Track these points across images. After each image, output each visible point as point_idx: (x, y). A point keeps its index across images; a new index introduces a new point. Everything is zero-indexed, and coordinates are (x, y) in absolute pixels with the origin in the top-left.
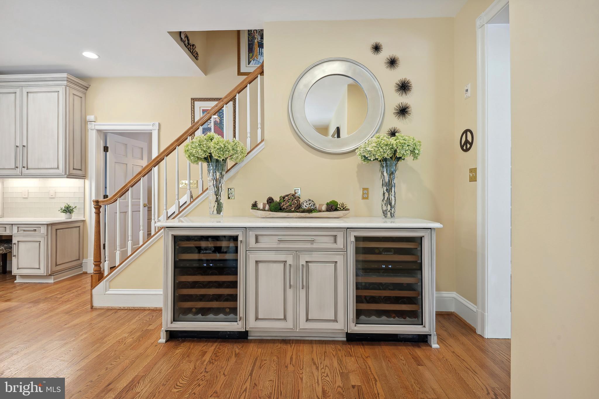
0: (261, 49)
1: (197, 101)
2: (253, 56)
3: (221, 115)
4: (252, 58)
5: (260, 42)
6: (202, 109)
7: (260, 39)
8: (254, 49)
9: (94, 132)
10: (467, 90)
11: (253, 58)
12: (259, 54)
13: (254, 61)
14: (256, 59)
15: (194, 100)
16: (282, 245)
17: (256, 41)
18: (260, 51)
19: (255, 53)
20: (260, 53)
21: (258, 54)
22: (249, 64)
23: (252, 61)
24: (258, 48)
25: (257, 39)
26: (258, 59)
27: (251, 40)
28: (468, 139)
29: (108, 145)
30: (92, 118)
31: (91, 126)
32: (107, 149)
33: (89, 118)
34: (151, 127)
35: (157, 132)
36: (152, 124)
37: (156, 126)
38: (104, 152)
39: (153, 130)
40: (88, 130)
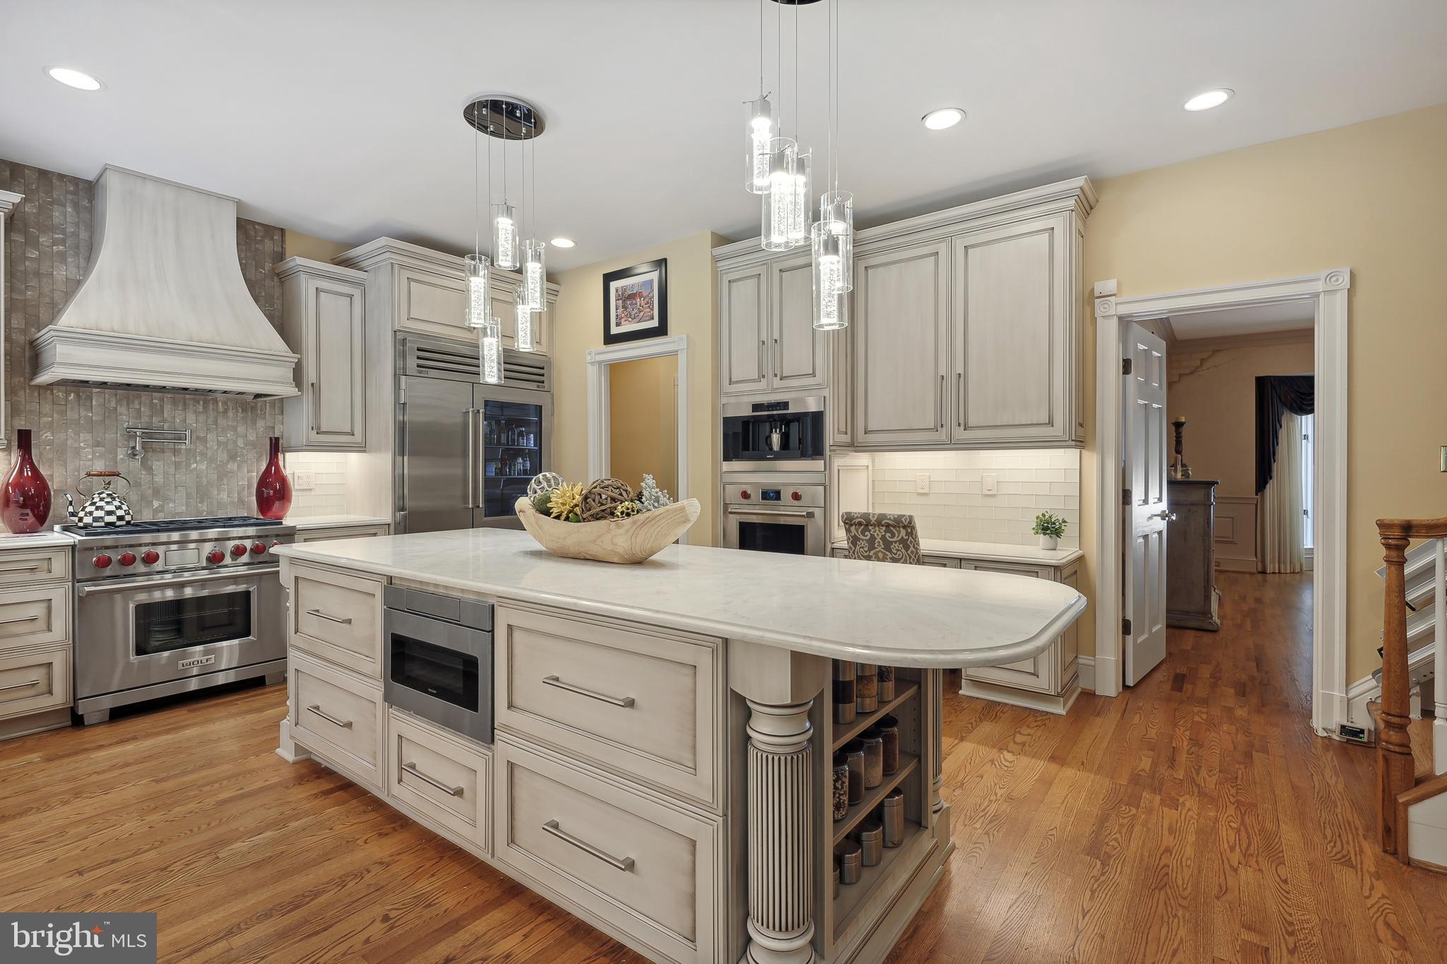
9: (1114, 323)
29: (1131, 356)
30: (1109, 285)
31: (1104, 308)
32: (1127, 366)
33: (1102, 286)
34: (1320, 286)
35: (1341, 299)
36: (1323, 278)
37: (1337, 280)
38: (1124, 374)
39: (1322, 296)
40: (1094, 320)
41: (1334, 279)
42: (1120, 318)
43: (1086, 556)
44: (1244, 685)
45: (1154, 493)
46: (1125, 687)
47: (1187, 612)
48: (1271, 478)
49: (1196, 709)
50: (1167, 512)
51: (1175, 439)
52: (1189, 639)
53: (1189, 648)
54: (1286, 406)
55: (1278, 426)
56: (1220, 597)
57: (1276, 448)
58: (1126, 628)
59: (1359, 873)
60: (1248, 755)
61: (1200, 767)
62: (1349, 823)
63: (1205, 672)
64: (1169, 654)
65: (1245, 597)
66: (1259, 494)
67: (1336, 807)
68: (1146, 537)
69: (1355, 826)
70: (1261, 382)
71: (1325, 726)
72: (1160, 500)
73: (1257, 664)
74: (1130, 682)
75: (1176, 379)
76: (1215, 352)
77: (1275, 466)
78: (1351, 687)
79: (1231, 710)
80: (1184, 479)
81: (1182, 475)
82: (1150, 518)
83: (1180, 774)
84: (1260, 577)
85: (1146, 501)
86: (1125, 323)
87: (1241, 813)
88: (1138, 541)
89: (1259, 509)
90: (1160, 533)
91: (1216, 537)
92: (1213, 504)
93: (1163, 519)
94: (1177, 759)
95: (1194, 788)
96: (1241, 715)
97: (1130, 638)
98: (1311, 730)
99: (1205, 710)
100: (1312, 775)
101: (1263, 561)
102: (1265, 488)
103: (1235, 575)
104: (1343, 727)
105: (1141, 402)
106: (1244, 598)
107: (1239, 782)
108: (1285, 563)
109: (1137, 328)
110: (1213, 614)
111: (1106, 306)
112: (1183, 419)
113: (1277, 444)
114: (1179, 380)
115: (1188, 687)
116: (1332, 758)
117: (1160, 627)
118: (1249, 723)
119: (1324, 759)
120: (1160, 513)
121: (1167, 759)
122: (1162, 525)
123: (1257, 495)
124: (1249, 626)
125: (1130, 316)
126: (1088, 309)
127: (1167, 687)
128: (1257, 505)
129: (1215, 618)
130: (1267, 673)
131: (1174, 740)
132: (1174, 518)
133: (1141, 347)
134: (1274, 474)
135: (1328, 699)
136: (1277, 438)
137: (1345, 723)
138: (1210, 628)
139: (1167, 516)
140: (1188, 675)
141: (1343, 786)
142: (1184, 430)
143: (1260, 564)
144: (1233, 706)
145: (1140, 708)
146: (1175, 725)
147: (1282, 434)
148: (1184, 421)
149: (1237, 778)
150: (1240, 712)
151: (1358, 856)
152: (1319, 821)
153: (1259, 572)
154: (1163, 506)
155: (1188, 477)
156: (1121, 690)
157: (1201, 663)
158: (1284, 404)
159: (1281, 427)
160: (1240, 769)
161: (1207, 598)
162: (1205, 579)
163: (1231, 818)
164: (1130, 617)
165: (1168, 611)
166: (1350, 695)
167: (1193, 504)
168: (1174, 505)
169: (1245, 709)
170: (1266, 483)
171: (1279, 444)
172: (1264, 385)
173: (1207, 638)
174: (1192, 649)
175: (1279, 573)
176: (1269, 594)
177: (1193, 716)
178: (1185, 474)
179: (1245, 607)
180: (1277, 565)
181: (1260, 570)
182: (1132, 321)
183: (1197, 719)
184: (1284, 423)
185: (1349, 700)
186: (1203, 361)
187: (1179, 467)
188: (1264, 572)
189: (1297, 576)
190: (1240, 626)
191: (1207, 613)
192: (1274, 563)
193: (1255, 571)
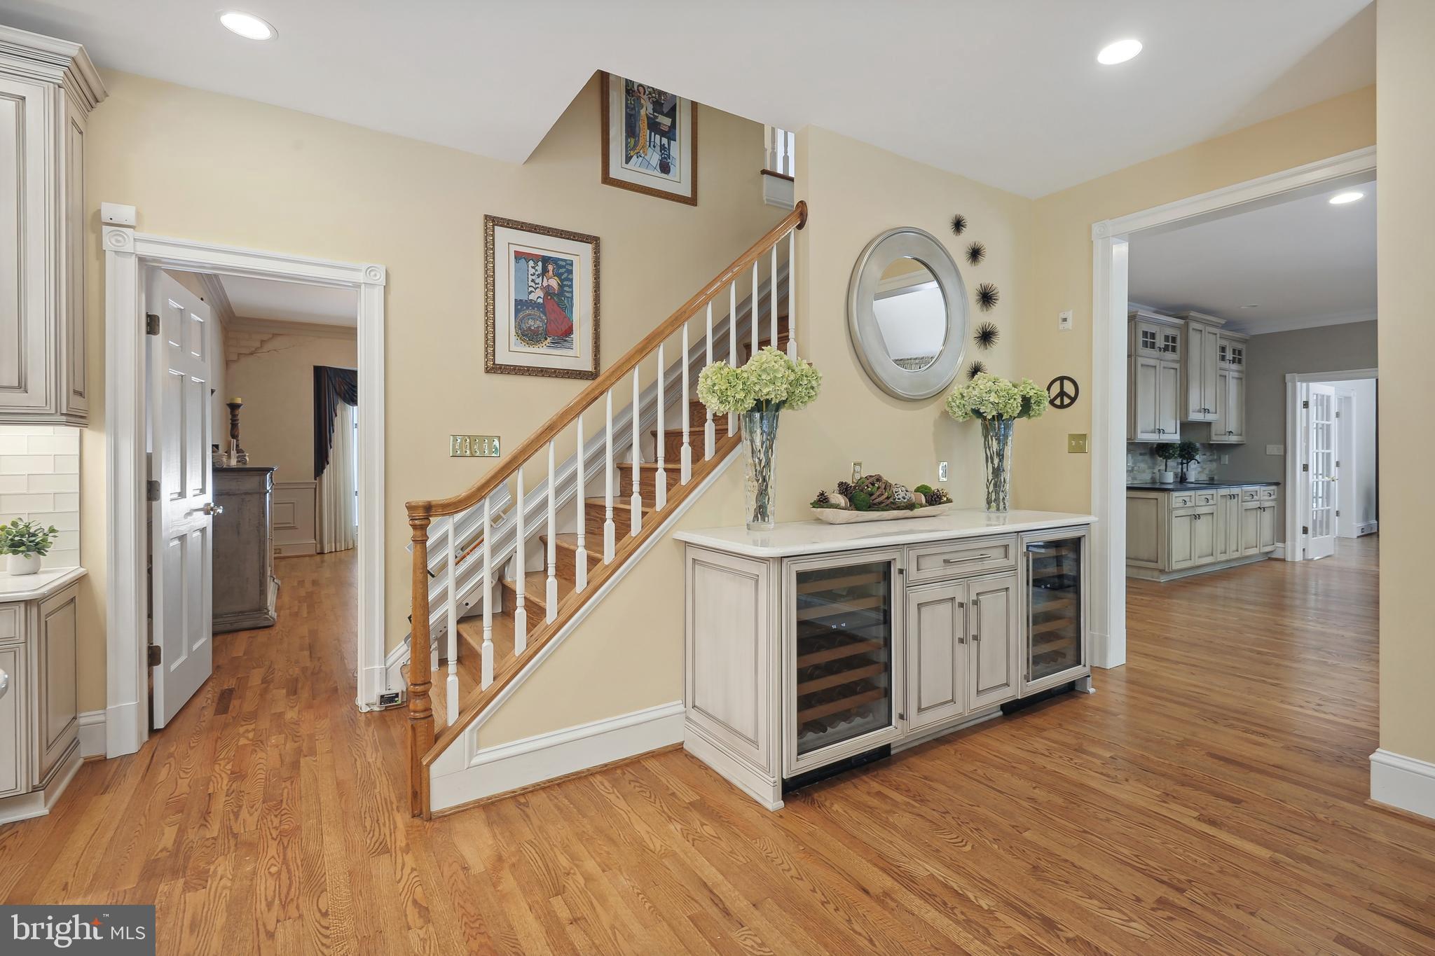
0: (653, 133)
1: (501, 226)
2: (636, 145)
3: (562, 274)
4: (634, 149)
5: (651, 118)
6: (513, 248)
7: (652, 112)
8: (640, 131)
9: (132, 263)
10: (1065, 320)
11: (636, 151)
12: (650, 146)
13: (638, 157)
14: (642, 155)
15: (493, 222)
16: (951, 571)
17: (643, 112)
18: (652, 140)
19: (641, 141)
20: (652, 144)
21: (648, 143)
22: (627, 162)
23: (635, 157)
24: (648, 131)
25: (644, 108)
26: (646, 155)
27: (632, 106)
28: (1065, 390)
29: (157, 311)
30: (126, 213)
31: (118, 241)
32: (152, 324)
33: (109, 210)
34: (360, 277)
35: (378, 293)
36: (364, 269)
37: (375, 275)
38: (148, 333)
39: (363, 286)
40: (101, 254)
41: (373, 273)
42: (142, 260)
43: (92, 575)
44: (297, 680)
45: (194, 482)
46: (152, 731)
47: (241, 612)
48: (328, 463)
49: (242, 730)
50: (212, 505)
51: (230, 421)
52: (241, 643)
53: (241, 654)
54: (340, 396)
55: (334, 415)
56: (279, 586)
57: (332, 434)
58: (154, 656)
59: (393, 857)
60: (296, 765)
61: (240, 807)
62: (385, 799)
63: (256, 678)
64: (217, 668)
65: (303, 581)
66: (318, 478)
67: (375, 788)
68: (182, 538)
69: (390, 801)
70: (319, 372)
71: (367, 702)
72: (203, 491)
73: (311, 653)
74: (160, 723)
75: (234, 357)
76: (275, 335)
77: (331, 452)
78: (389, 655)
79: (281, 715)
80: (241, 466)
81: (238, 462)
82: (189, 514)
83: (214, 829)
84: (319, 557)
85: (182, 494)
86: (148, 268)
87: (284, 846)
88: (171, 544)
89: (317, 492)
90: (203, 530)
91: (275, 524)
92: (268, 491)
93: (207, 513)
94: (212, 810)
95: (231, 841)
96: (292, 718)
97: (159, 670)
98: (355, 708)
99: (253, 726)
100: (356, 760)
101: (321, 542)
102: (322, 473)
103: (296, 559)
104: (382, 697)
105: (176, 373)
106: (301, 583)
107: (284, 806)
108: (340, 542)
109: (164, 280)
110: (270, 608)
111: (120, 238)
112: (239, 401)
113: (333, 432)
114: (238, 359)
115: (235, 703)
116: (373, 734)
117: (204, 640)
118: (299, 724)
119: (366, 737)
120: (202, 507)
121: (200, 815)
122: (206, 521)
123: (315, 479)
124: (305, 613)
125: (155, 260)
126: (91, 238)
127: (209, 713)
128: (315, 489)
129: (272, 613)
130: (319, 659)
131: (211, 783)
132: (220, 511)
133: (174, 304)
134: (331, 459)
135: (370, 673)
136: (333, 425)
137: (384, 692)
138: (266, 623)
139: (212, 509)
140: (236, 689)
141: (381, 760)
142: (241, 413)
143: (318, 546)
144: (283, 710)
145: (171, 755)
146: (215, 761)
147: (337, 421)
148: (240, 402)
149: (282, 801)
150: (291, 715)
151: (393, 834)
152: (361, 812)
153: (318, 554)
154: (208, 498)
155: (245, 463)
156: (146, 738)
157: (254, 668)
158: (338, 394)
159: (336, 415)
160: (286, 787)
161: (263, 592)
162: (260, 573)
163: (272, 861)
164: (159, 641)
165: (215, 616)
166: (388, 664)
167: (246, 494)
168: (219, 496)
169: (296, 709)
170: (323, 468)
171: (335, 431)
172: (320, 373)
173: (262, 636)
174: (244, 654)
175: (336, 551)
176: (327, 573)
177: (238, 740)
178: (241, 459)
179: (302, 592)
180: (333, 544)
181: (318, 551)
182: (159, 268)
183: (243, 741)
184: (339, 412)
185: (386, 670)
186: (262, 342)
187: (233, 453)
188: (322, 553)
189: (350, 552)
190: (296, 614)
191: (261, 608)
192: (331, 542)
193: (314, 553)
